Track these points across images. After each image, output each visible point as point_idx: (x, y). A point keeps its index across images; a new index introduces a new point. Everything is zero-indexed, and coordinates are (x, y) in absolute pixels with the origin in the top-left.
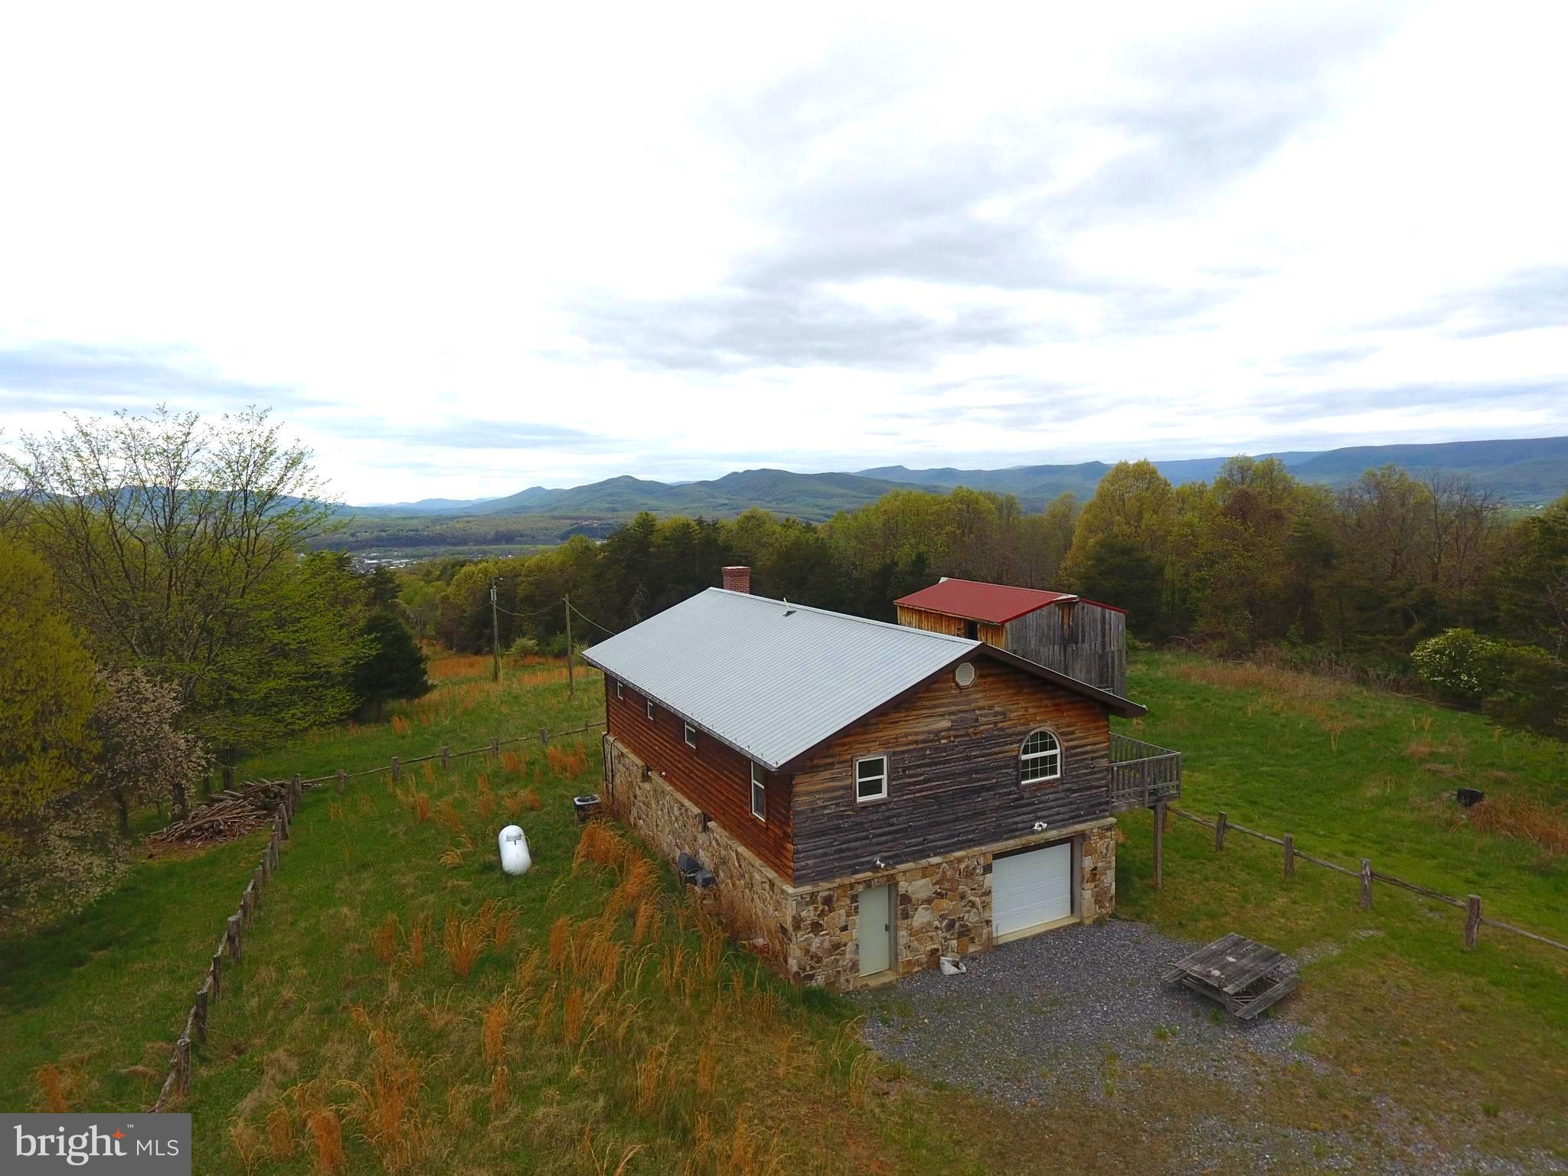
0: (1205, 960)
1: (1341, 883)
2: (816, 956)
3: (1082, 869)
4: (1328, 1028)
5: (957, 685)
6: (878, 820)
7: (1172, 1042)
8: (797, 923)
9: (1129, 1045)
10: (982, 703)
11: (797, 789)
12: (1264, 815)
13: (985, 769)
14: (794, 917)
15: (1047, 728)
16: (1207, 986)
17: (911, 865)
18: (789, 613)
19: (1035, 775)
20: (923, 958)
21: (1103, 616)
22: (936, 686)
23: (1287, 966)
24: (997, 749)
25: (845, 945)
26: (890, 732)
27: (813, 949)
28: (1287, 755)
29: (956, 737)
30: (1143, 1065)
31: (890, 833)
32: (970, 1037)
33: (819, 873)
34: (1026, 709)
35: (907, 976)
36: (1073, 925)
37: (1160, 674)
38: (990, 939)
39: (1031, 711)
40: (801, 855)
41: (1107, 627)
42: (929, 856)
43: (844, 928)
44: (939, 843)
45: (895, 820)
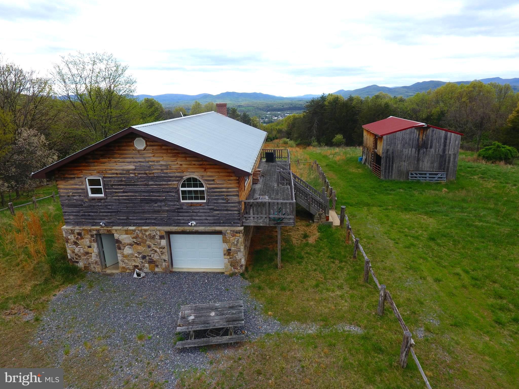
2: (78, 255)
3: (223, 248)
5: (137, 149)
6: (101, 206)
8: (67, 240)
10: (152, 159)
11: (60, 186)
13: (158, 192)
14: (65, 238)
15: (197, 176)
17: (120, 228)
19: (191, 198)
20: (131, 267)
21: (446, 136)
22: (123, 148)
24: (164, 183)
25: (91, 253)
26: (101, 167)
27: (76, 252)
29: (139, 174)
31: (109, 212)
33: (76, 222)
34: (181, 165)
35: (123, 273)
36: (220, 273)
38: (167, 268)
39: (184, 166)
40: (66, 214)
41: (448, 141)
42: (131, 226)
43: (90, 247)
44: (136, 221)
45: (110, 207)
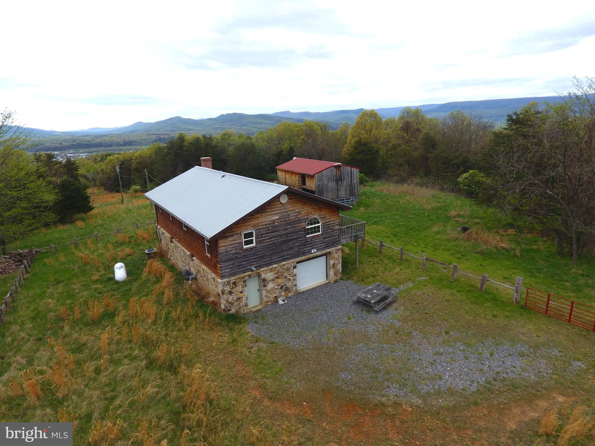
0: (366, 292)
1: (418, 262)
2: (231, 303)
3: (330, 264)
4: (404, 311)
5: (281, 203)
6: (252, 254)
7: (353, 320)
8: (223, 292)
9: (338, 323)
10: (291, 209)
11: (220, 245)
12: (398, 240)
13: (293, 233)
14: (222, 290)
15: (316, 216)
16: (366, 301)
17: (266, 268)
18: (223, 176)
19: (312, 233)
20: (272, 299)
21: (351, 171)
22: (272, 204)
23: (394, 291)
24: (297, 225)
25: (242, 298)
26: (255, 222)
27: (230, 300)
28: (410, 218)
29: (281, 222)
30: (341, 329)
31: (257, 258)
32: (285, 325)
33: (230, 274)
34: (308, 210)
35: (266, 306)
36: (327, 283)
37: (374, 190)
38: (296, 290)
39: (310, 210)
40: (223, 268)
41: (353, 174)
42: (273, 265)
43: (242, 292)
44: (276, 260)
45: (259, 253)
